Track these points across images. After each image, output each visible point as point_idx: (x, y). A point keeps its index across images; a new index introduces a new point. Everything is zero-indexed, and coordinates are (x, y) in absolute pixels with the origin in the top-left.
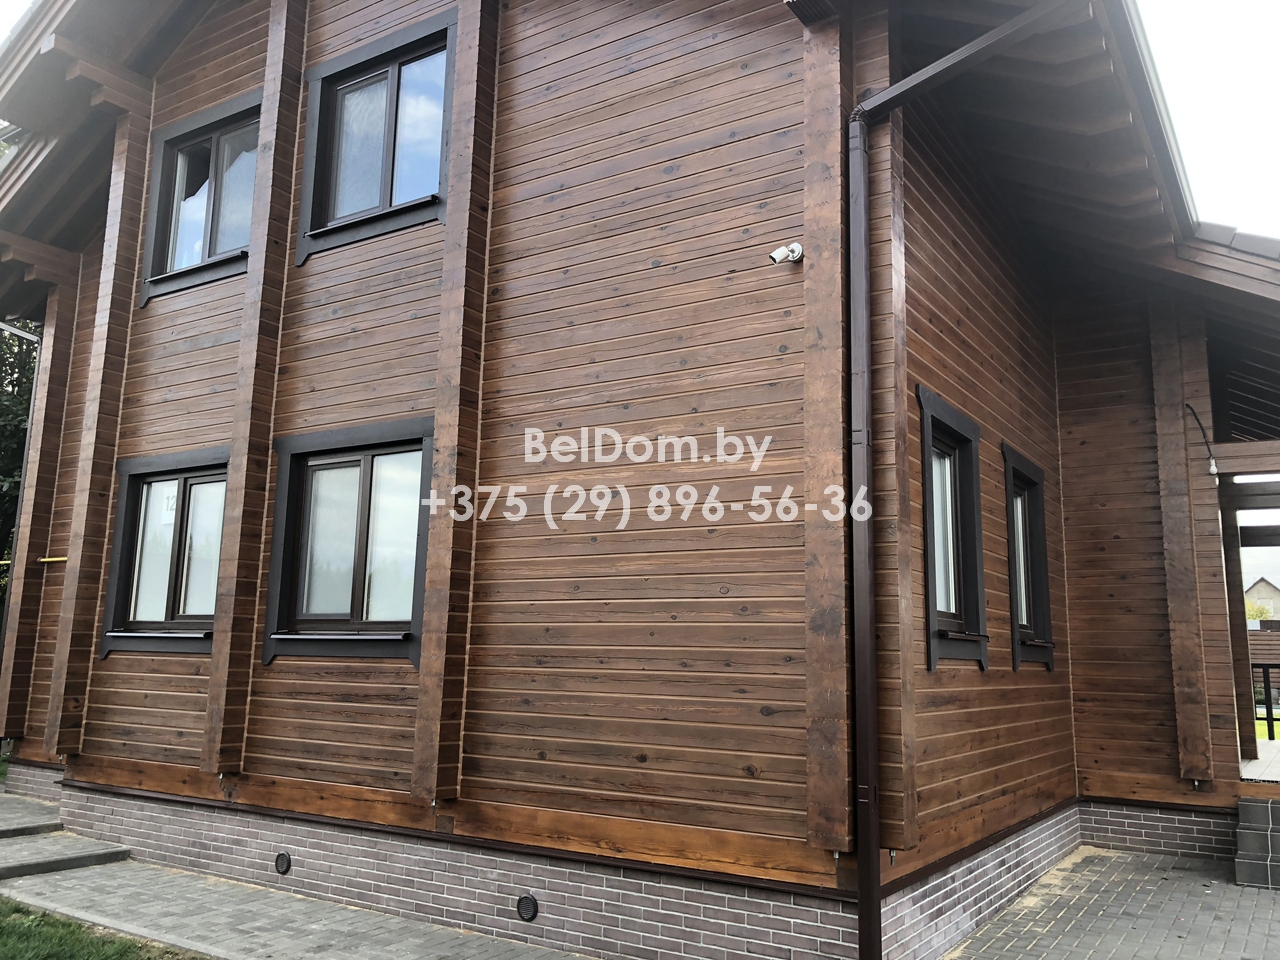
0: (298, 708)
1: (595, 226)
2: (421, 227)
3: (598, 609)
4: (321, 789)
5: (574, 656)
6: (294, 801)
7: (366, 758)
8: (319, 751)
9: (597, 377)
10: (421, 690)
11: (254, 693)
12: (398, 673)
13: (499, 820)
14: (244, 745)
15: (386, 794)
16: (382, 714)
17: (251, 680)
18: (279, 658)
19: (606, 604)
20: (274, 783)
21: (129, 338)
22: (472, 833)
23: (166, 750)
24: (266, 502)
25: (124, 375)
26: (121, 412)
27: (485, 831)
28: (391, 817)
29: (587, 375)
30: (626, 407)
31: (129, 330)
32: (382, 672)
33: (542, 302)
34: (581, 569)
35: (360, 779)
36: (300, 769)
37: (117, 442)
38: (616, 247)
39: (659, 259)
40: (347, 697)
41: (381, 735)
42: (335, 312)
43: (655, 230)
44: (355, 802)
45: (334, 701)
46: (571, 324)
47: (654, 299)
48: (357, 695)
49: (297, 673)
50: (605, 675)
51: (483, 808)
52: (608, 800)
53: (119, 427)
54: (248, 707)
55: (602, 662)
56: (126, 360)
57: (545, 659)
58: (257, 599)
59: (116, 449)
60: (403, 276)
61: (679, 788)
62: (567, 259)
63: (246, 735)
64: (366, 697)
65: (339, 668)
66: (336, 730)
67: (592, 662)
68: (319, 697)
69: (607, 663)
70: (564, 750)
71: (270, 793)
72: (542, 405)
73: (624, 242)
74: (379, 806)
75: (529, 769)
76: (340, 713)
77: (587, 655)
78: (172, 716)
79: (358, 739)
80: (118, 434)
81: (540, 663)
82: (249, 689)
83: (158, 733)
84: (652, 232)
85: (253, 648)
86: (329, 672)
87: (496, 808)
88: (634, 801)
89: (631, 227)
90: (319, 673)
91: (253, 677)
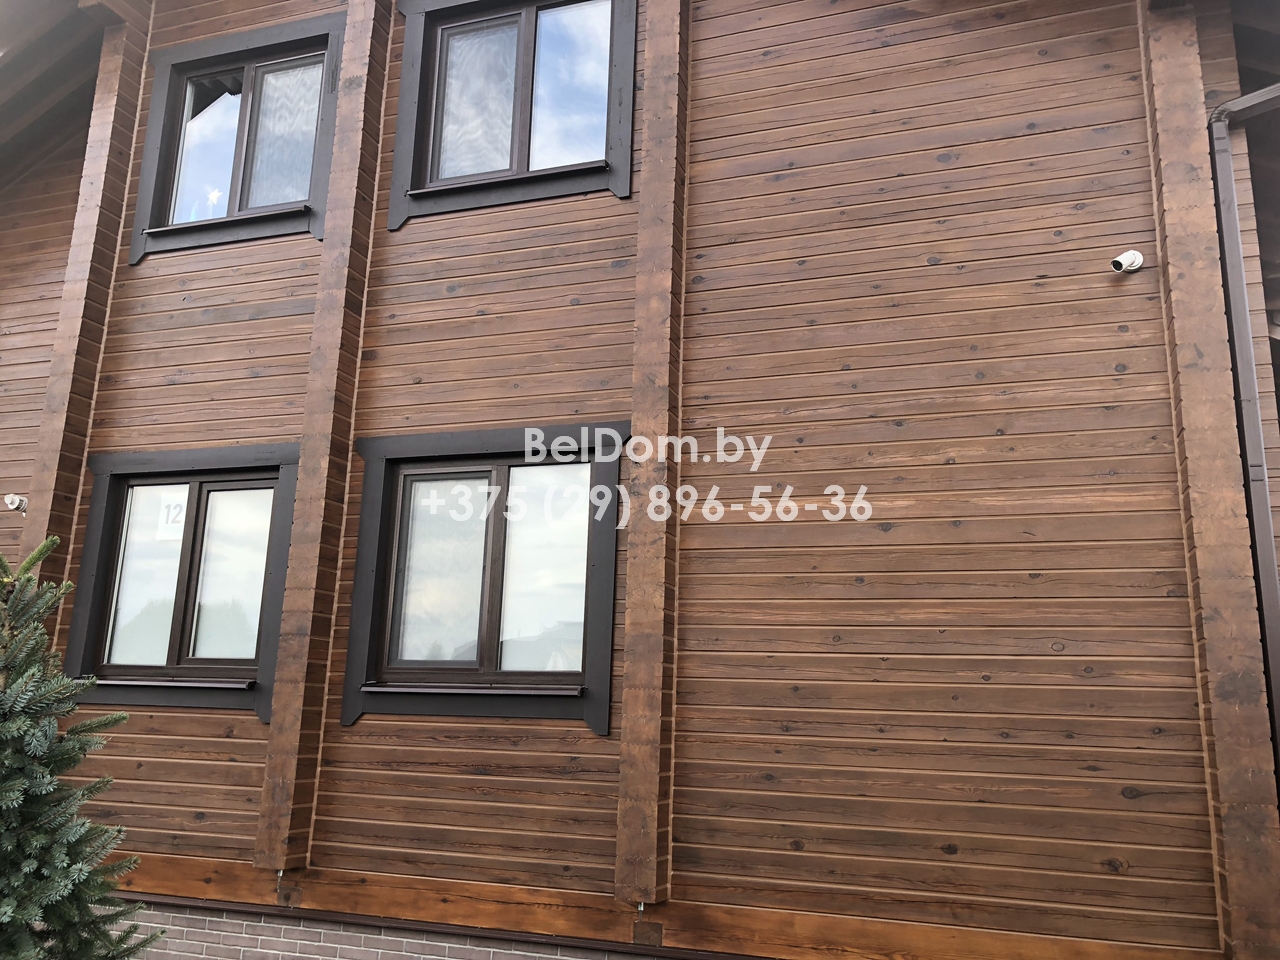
0: (402, 784)
1: (843, 213)
2: (582, 197)
3: (871, 665)
4: (439, 889)
5: (839, 722)
6: (399, 904)
7: (516, 848)
8: (439, 839)
9: (854, 386)
10: (623, 762)
11: (326, 762)
12: (563, 739)
13: (733, 927)
14: (311, 830)
15: (550, 895)
16: (540, 790)
17: (321, 745)
18: (366, 716)
19: (883, 659)
20: (363, 881)
21: (110, 302)
22: (693, 945)
23: (175, 837)
24: (345, 518)
25: (102, 346)
26: (95, 394)
27: (713, 942)
28: (561, 926)
29: (838, 384)
30: (899, 424)
31: (111, 291)
32: (539, 737)
33: (768, 296)
34: (842, 616)
35: (508, 875)
36: (407, 862)
37: (90, 431)
38: (873, 238)
39: (938, 256)
40: (483, 769)
41: (540, 818)
42: (451, 289)
43: (930, 223)
44: (500, 906)
45: (462, 774)
46: (812, 323)
47: (932, 301)
48: (498, 766)
49: (398, 737)
50: (887, 747)
51: (708, 912)
52: (900, 901)
53: (92, 412)
54: (317, 781)
55: (881, 731)
56: (105, 328)
57: (794, 725)
58: (331, 640)
59: (88, 440)
60: (557, 253)
61: (1006, 887)
62: (803, 248)
63: (314, 817)
64: (515, 769)
65: (470, 730)
66: (466, 812)
67: (867, 729)
68: (436, 768)
69: (889, 731)
70: (831, 838)
71: (355, 894)
72: (773, 416)
73: (886, 234)
74: (540, 910)
75: (777, 862)
76: (471, 789)
77: (861, 721)
78: (184, 792)
79: (503, 823)
80: (91, 421)
81: (787, 730)
82: (320, 756)
83: (161, 815)
84: (924, 225)
85: (325, 704)
86: (452, 736)
87: (729, 912)
88: (943, 902)
89: (897, 216)
90: (433, 736)
91: (324, 741)
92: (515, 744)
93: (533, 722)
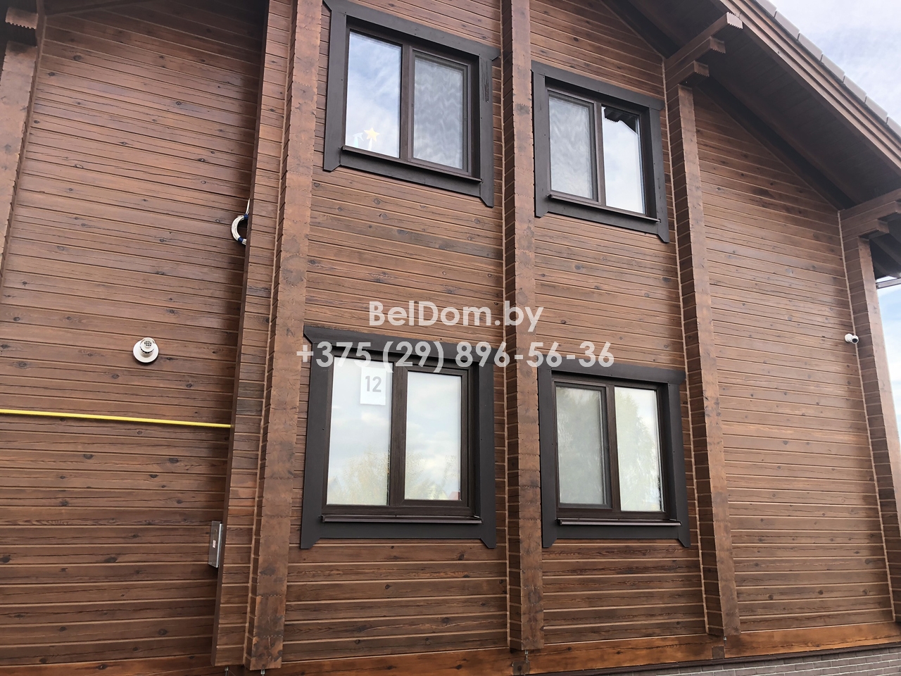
3: (787, 509)
4: (614, 646)
5: (778, 536)
6: (593, 660)
7: (652, 615)
8: (611, 615)
12: (668, 550)
13: (752, 642)
15: (673, 640)
16: (660, 580)
18: (557, 541)
19: (791, 506)
22: (736, 654)
27: (744, 651)
28: (680, 656)
32: (654, 549)
35: (650, 631)
36: (594, 632)
40: (630, 569)
41: (661, 596)
42: (579, 267)
44: (648, 651)
45: (618, 574)
48: (637, 568)
49: (579, 553)
50: (796, 547)
51: (741, 637)
57: (763, 538)
64: (645, 569)
65: (619, 548)
66: (622, 597)
67: (788, 539)
68: (603, 572)
71: (566, 658)
74: (668, 649)
76: (624, 583)
77: (785, 535)
81: (761, 541)
86: (610, 552)
87: (749, 635)
90: (600, 552)
92: (644, 554)
93: (651, 541)
